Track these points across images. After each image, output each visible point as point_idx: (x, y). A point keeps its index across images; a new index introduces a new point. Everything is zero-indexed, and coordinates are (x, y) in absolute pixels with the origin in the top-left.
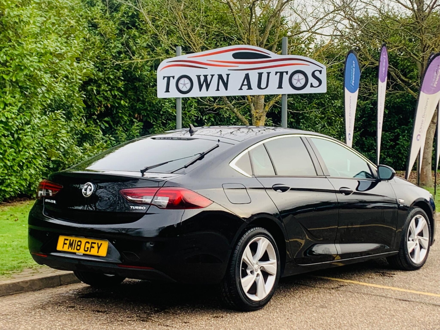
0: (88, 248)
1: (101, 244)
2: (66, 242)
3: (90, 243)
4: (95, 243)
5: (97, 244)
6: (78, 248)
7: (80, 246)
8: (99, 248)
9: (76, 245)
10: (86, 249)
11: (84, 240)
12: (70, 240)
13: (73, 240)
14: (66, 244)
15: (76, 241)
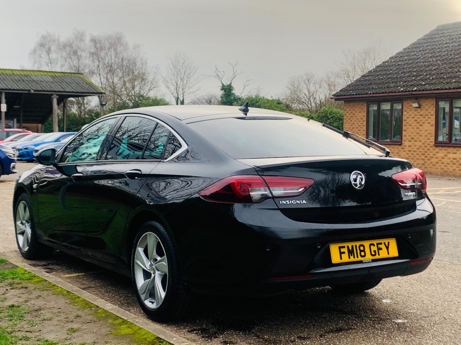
0: (375, 251)
1: (389, 243)
2: (342, 250)
3: (376, 245)
4: (381, 244)
5: (383, 243)
6: (363, 254)
7: (364, 251)
8: (387, 248)
9: (359, 251)
10: (373, 253)
11: (366, 244)
12: (348, 247)
13: (352, 246)
14: (344, 253)
15: (356, 246)
